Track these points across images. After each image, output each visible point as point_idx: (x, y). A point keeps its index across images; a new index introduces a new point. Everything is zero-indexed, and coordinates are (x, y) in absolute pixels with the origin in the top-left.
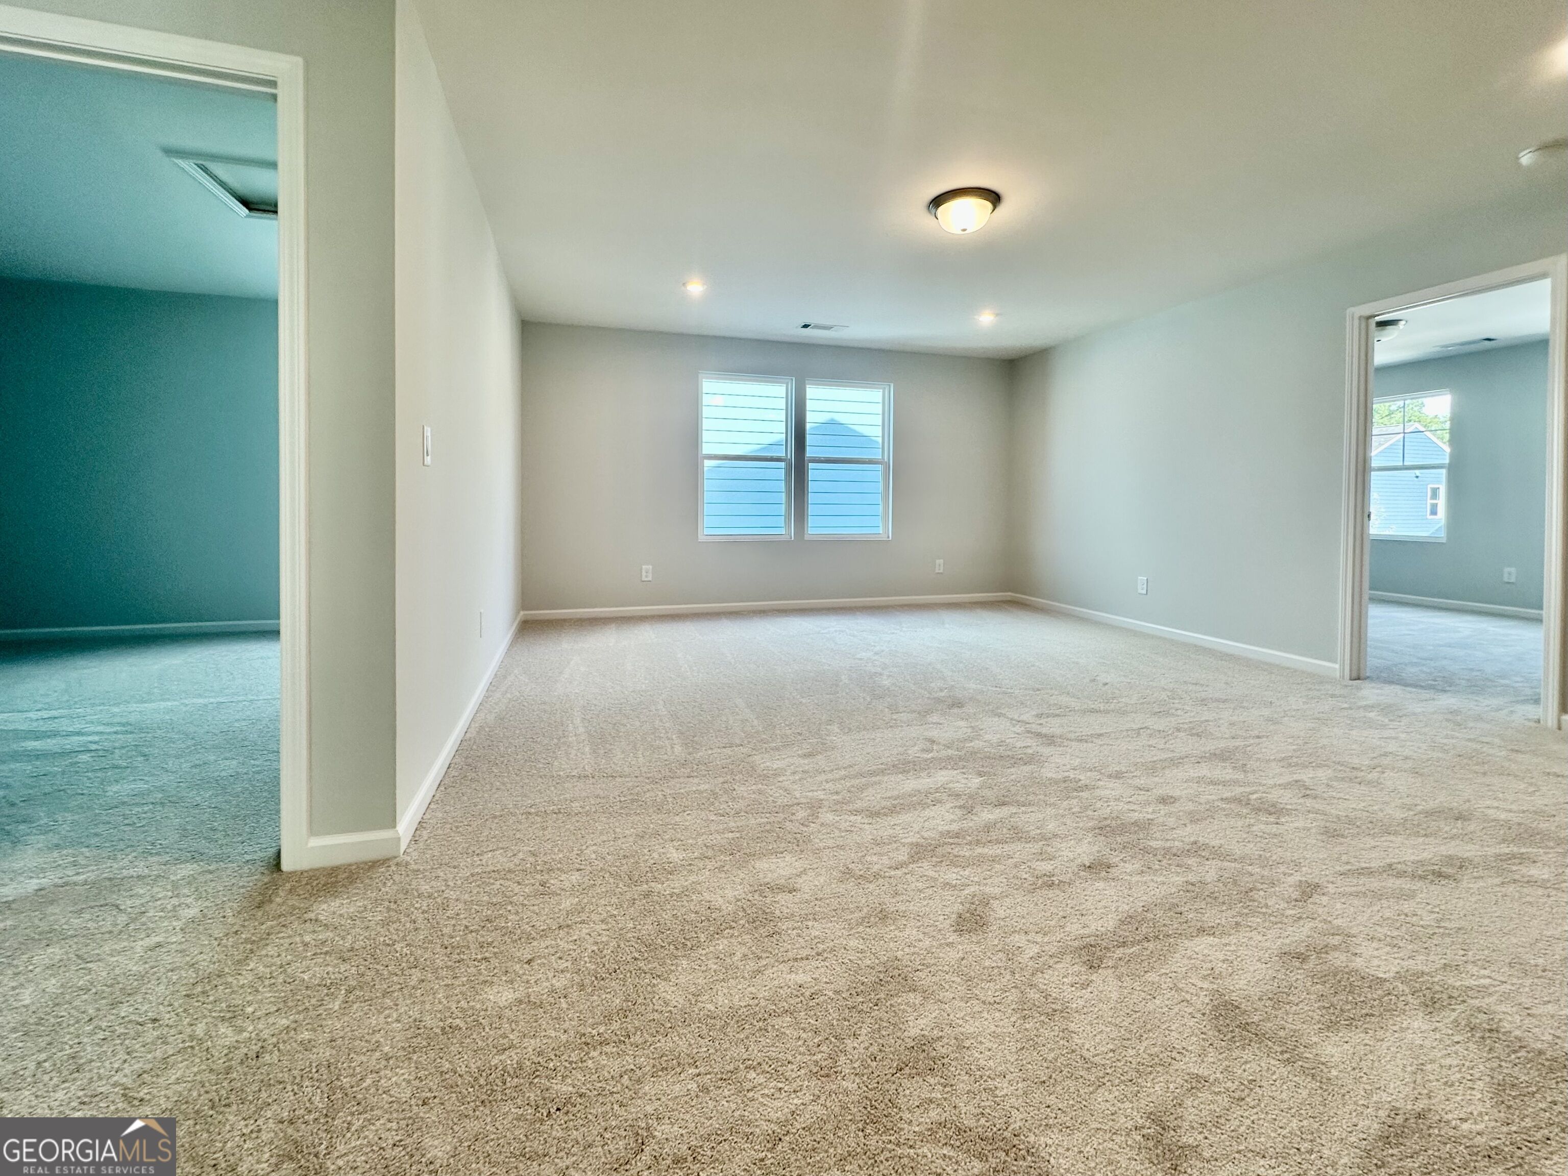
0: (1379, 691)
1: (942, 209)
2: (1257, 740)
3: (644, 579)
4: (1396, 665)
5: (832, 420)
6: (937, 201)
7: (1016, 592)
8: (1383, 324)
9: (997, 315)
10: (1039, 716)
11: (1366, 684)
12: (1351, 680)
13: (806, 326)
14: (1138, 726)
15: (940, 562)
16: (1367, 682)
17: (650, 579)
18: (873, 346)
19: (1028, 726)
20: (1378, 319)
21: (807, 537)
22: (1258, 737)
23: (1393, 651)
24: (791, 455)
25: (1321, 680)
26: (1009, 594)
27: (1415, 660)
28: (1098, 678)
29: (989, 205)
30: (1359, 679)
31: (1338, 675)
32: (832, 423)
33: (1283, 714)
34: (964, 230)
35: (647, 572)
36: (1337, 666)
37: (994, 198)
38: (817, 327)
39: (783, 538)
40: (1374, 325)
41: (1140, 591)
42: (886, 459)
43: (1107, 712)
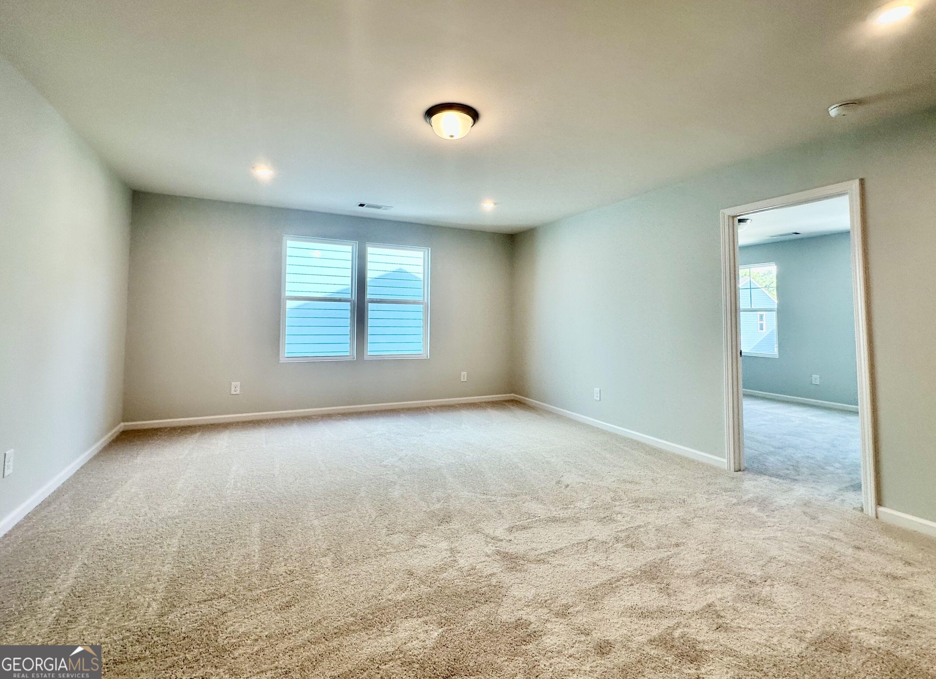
0: (755, 483)
1: (435, 118)
2: (676, 550)
3: (233, 392)
4: (761, 455)
5: (401, 269)
6: (431, 112)
7: (517, 394)
8: (740, 221)
9: (495, 204)
10: (510, 530)
11: (748, 476)
12: (735, 471)
13: (362, 205)
14: (587, 538)
15: (464, 373)
16: (746, 472)
17: (238, 392)
18: (414, 221)
19: (499, 544)
20: (739, 218)
21: (366, 358)
22: (677, 545)
23: (757, 441)
24: (355, 297)
25: (715, 472)
26: (513, 395)
27: (772, 449)
28: (562, 479)
29: (470, 119)
30: (740, 470)
31: (726, 466)
32: (400, 271)
33: (693, 515)
34: (452, 136)
35: (236, 387)
36: (725, 461)
37: (474, 114)
38: (369, 206)
39: (348, 359)
40: (737, 221)
41: (595, 398)
42: (426, 301)
43: (563, 521)
